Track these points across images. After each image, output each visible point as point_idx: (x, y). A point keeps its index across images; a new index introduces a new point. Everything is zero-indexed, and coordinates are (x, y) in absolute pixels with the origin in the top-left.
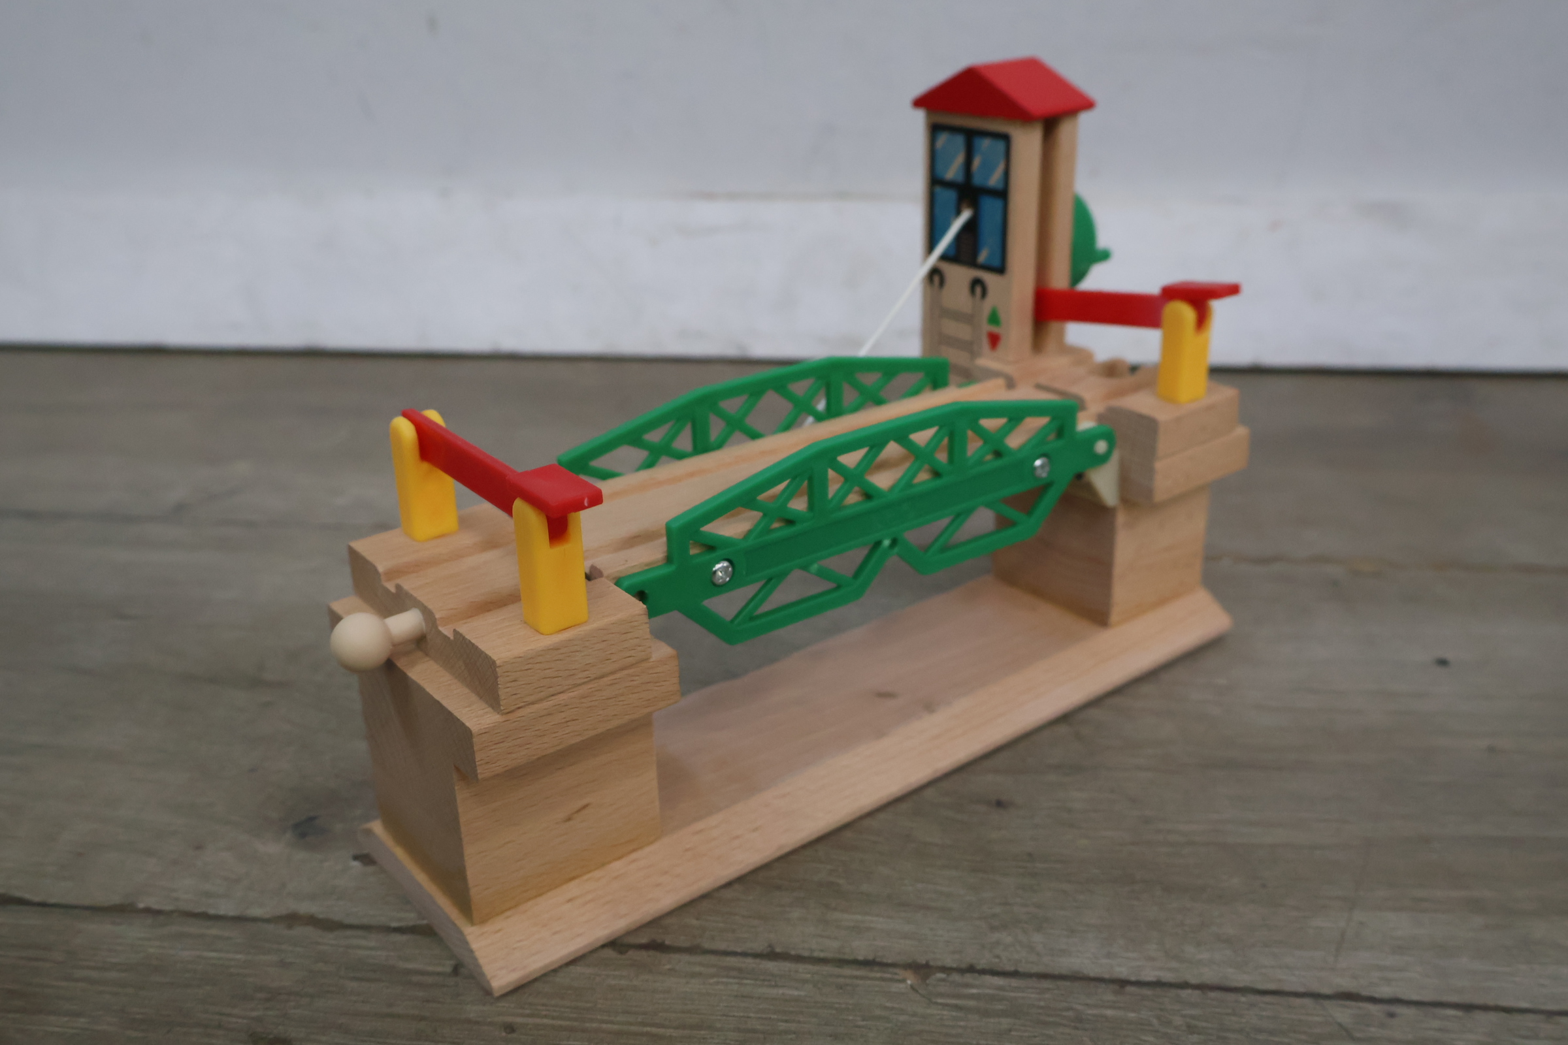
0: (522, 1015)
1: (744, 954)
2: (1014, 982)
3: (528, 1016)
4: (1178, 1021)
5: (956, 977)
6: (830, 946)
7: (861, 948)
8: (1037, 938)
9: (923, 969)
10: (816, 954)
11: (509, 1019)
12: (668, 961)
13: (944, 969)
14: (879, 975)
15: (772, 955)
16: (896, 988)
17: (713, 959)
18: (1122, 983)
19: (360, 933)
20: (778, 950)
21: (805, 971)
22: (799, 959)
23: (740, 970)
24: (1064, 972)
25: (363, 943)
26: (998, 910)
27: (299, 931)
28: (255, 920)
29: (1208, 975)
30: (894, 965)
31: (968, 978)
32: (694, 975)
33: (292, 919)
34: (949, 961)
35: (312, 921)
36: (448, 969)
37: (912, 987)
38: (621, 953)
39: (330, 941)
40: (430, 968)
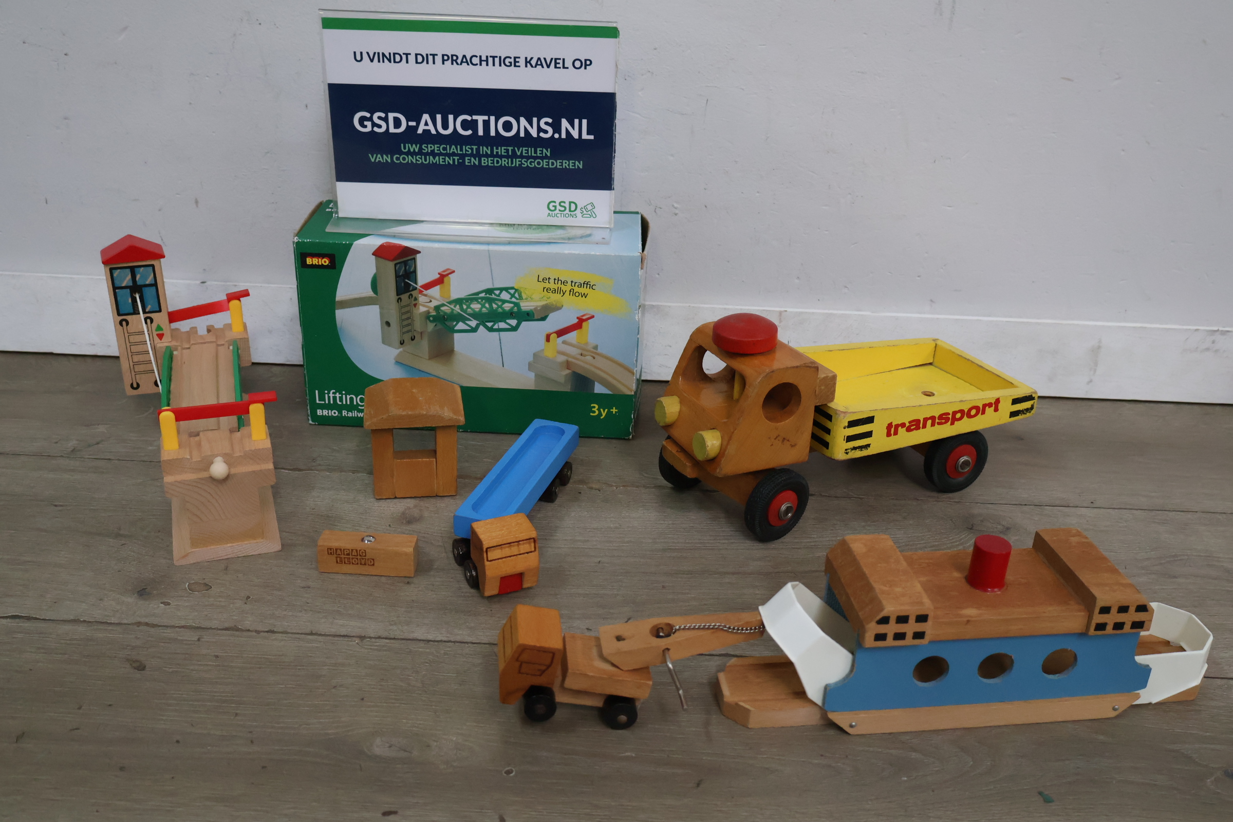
0: (221, 653)
1: (302, 634)
2: (392, 641)
3: (223, 653)
4: (443, 652)
5: (373, 640)
6: (333, 631)
7: (343, 631)
8: (406, 627)
9: (362, 638)
10: (326, 634)
11: (216, 654)
12: (274, 636)
13: (370, 638)
14: (347, 640)
15: (311, 634)
16: (351, 643)
17: (290, 635)
18: (429, 641)
19: (164, 628)
20: (314, 632)
21: (320, 638)
22: (320, 635)
23: (299, 638)
24: (410, 638)
25: (166, 631)
26: (395, 619)
27: (141, 628)
28: (125, 624)
29: (458, 638)
30: (353, 637)
31: (377, 640)
32: (282, 640)
33: (139, 624)
34: (372, 635)
35: (147, 624)
36: (196, 639)
37: (357, 643)
38: (258, 634)
39: (152, 630)
40: (189, 639)
